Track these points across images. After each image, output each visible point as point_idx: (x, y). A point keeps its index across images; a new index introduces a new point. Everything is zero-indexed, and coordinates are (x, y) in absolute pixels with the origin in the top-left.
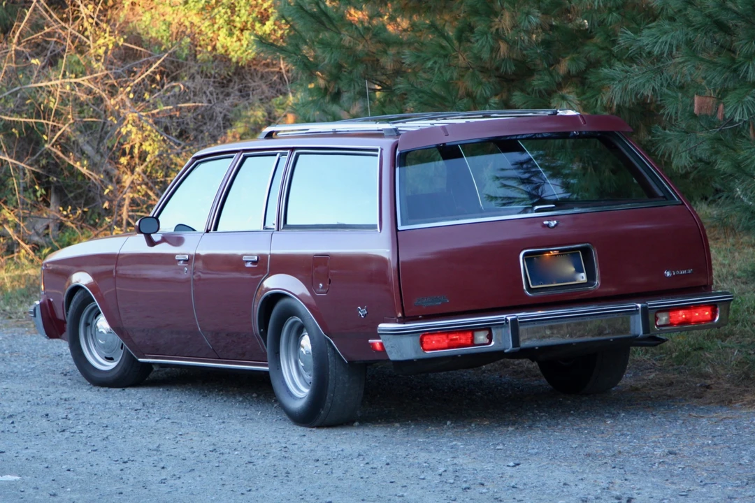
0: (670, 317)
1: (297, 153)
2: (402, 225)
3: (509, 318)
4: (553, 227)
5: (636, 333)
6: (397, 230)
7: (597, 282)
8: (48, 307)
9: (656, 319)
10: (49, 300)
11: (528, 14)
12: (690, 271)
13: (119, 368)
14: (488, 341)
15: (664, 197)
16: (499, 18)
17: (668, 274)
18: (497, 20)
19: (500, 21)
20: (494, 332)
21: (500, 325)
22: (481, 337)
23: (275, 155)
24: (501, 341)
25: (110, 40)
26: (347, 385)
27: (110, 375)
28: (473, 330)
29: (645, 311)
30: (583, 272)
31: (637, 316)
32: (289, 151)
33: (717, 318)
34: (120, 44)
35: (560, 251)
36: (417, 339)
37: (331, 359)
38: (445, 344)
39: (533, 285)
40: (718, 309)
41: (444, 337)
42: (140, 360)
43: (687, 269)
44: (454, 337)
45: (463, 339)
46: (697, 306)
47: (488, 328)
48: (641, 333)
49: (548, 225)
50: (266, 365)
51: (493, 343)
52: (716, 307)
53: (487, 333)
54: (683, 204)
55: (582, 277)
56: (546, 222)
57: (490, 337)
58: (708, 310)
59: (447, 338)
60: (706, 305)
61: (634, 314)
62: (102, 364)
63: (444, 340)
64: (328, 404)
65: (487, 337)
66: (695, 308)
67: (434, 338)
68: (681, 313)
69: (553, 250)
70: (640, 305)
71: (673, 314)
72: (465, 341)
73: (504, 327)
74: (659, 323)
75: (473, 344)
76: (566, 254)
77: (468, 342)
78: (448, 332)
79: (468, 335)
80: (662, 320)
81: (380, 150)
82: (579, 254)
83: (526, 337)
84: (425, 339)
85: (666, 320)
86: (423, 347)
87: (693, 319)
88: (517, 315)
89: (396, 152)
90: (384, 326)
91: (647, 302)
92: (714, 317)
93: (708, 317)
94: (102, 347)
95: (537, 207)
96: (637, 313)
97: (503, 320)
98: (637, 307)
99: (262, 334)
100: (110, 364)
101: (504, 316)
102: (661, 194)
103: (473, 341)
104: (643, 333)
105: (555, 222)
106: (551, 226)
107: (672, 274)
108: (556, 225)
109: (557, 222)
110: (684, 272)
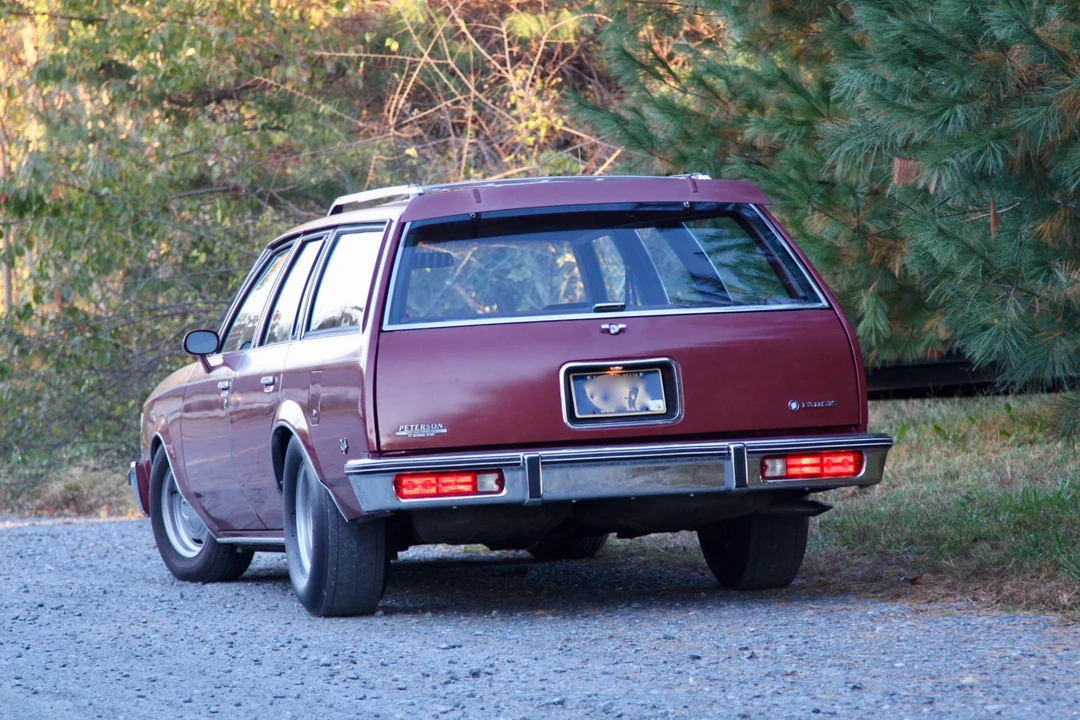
0: (788, 467)
1: (341, 232)
2: (390, 323)
3: (526, 457)
4: (616, 334)
5: (729, 487)
6: (380, 331)
7: (680, 413)
8: (140, 472)
9: (763, 468)
12: (830, 403)
14: (496, 487)
15: (804, 298)
17: (794, 406)
20: (507, 476)
21: (515, 465)
22: (490, 482)
23: (323, 237)
24: (515, 490)
26: (355, 556)
27: (195, 562)
28: (476, 471)
29: (739, 452)
30: (660, 398)
31: (726, 463)
32: (334, 230)
33: (863, 471)
35: (625, 367)
36: (388, 480)
38: (433, 490)
39: (579, 413)
40: (865, 457)
41: (433, 480)
42: (218, 540)
43: (825, 400)
44: (451, 480)
45: (463, 483)
46: (836, 452)
47: (498, 469)
48: (733, 485)
49: (608, 331)
51: (504, 492)
52: (862, 455)
53: (495, 476)
54: (831, 308)
55: (658, 406)
56: (604, 326)
57: (501, 483)
58: (851, 459)
59: (437, 481)
60: (846, 451)
61: (720, 459)
62: (189, 549)
63: (432, 485)
64: (330, 581)
65: (497, 482)
66: (828, 455)
67: (417, 481)
68: (805, 461)
69: (614, 366)
70: (732, 447)
71: (793, 462)
72: (461, 487)
73: (519, 469)
74: (768, 473)
75: (475, 491)
76: (638, 373)
77: (467, 488)
78: (439, 472)
79: (468, 479)
80: (774, 469)
81: (388, 222)
82: (657, 372)
83: (557, 485)
84: (405, 481)
85: (782, 470)
86: (399, 493)
87: (826, 470)
88: (541, 453)
89: (404, 224)
90: (352, 463)
91: (746, 443)
92: (858, 469)
93: (851, 469)
94: (189, 524)
95: (597, 305)
96: (730, 458)
97: (519, 459)
98: (729, 449)
99: (280, 487)
100: (197, 549)
101: (521, 454)
102: (801, 294)
103: (475, 487)
104: (736, 487)
105: (621, 326)
106: (612, 332)
107: (801, 405)
108: (621, 331)
109: (624, 326)
110: (820, 404)
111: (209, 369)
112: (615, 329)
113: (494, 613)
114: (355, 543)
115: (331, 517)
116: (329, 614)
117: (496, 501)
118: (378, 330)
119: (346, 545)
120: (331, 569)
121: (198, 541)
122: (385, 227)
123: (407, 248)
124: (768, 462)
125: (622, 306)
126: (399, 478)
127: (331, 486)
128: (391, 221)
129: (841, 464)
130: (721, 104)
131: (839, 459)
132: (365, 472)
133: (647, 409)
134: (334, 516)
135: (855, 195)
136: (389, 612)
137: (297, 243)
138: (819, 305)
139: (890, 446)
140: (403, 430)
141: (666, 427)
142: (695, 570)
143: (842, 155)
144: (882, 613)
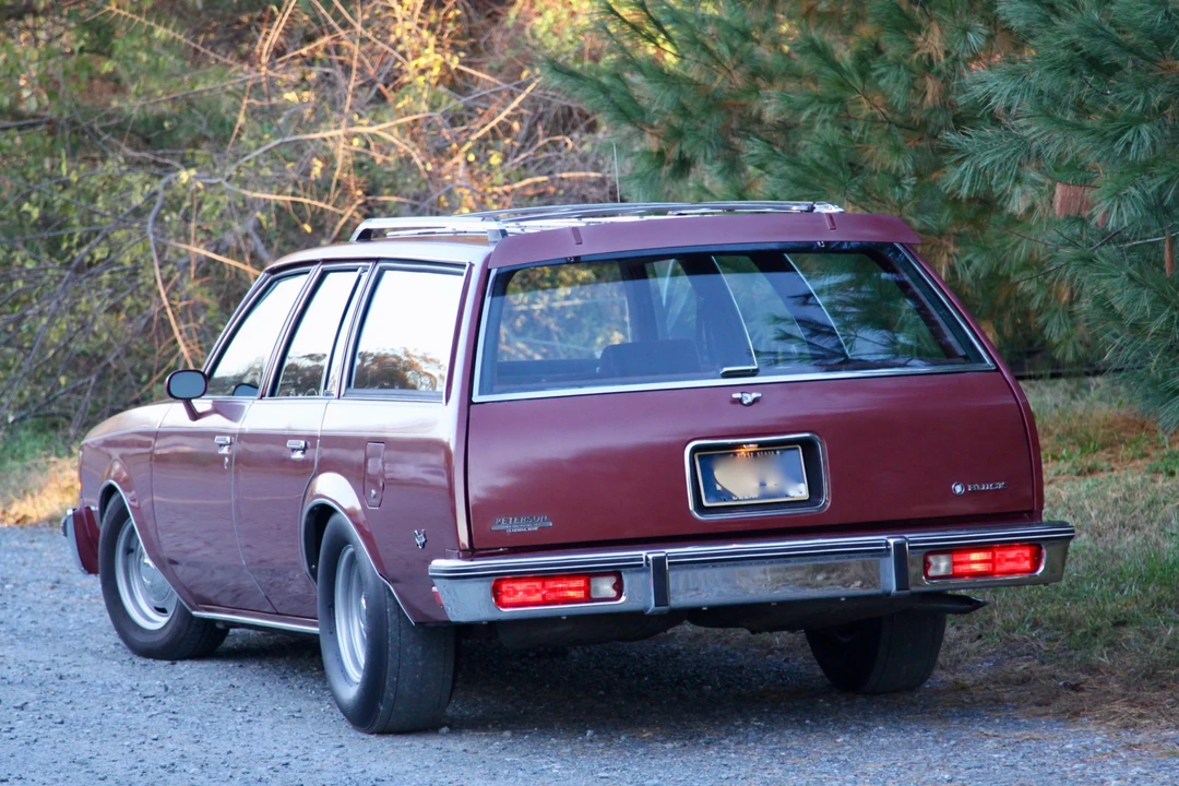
0: (955, 564)
1: (380, 268)
2: (480, 393)
3: (650, 556)
4: (750, 404)
5: (888, 588)
6: (470, 403)
7: (826, 500)
8: (86, 520)
9: (926, 565)
10: (88, 508)
11: (965, 30)
12: (1000, 485)
13: (172, 623)
14: (613, 593)
15: (966, 357)
16: (923, 34)
18: (920, 39)
19: (925, 40)
20: (626, 579)
21: (636, 567)
22: (605, 587)
23: (356, 270)
24: (637, 595)
25: (435, 60)
26: (420, 664)
27: (160, 637)
28: (589, 574)
29: (900, 547)
30: (800, 481)
31: (883, 561)
32: (371, 264)
33: (1042, 568)
34: (453, 66)
35: (761, 444)
36: (485, 586)
37: (391, 618)
38: (537, 597)
39: (707, 501)
40: (1044, 551)
41: (538, 585)
42: (194, 613)
43: (994, 482)
44: (560, 586)
45: (573, 588)
46: (1009, 545)
47: (616, 572)
48: (894, 589)
49: (740, 401)
50: (315, 625)
51: (623, 599)
52: (1041, 548)
53: (613, 580)
54: (998, 370)
55: (800, 491)
56: (737, 395)
57: (619, 588)
58: (1027, 553)
59: (543, 586)
60: (1021, 544)
61: (879, 556)
62: (152, 621)
63: (537, 591)
64: (389, 694)
65: (614, 587)
66: (1001, 548)
67: (519, 586)
68: (975, 556)
69: (747, 444)
70: (892, 541)
71: (958, 558)
72: (571, 594)
73: (641, 571)
74: (931, 572)
75: (588, 598)
76: (775, 451)
77: (580, 594)
78: (544, 576)
79: (580, 583)
80: (937, 567)
81: (468, 266)
82: (797, 449)
83: (692, 590)
84: (504, 587)
85: (947, 567)
86: (500, 603)
87: (999, 568)
88: (667, 551)
89: (489, 271)
90: (439, 564)
91: (907, 536)
92: (1036, 566)
93: (1027, 565)
94: (151, 591)
95: (726, 369)
96: (889, 556)
97: (642, 560)
98: (887, 544)
99: (314, 573)
100: (160, 621)
101: (644, 553)
102: (961, 352)
103: (588, 593)
104: (897, 590)
105: (755, 395)
106: (745, 402)
107: (966, 489)
108: (756, 400)
109: (759, 395)
110: (989, 487)
111: (195, 415)
112: (748, 398)
114: (420, 648)
116: (382, 732)
117: (616, 609)
119: (409, 650)
120: (390, 679)
121: (162, 611)
122: (465, 271)
124: (931, 559)
125: (754, 370)
126: (498, 585)
128: (472, 265)
129: (1017, 560)
131: (1012, 554)
132: (456, 576)
133: (787, 496)
134: (395, 617)
135: (900, 186)
136: (457, 726)
137: (316, 271)
139: (1072, 537)
140: (500, 523)
141: (812, 517)
144: (1085, 747)
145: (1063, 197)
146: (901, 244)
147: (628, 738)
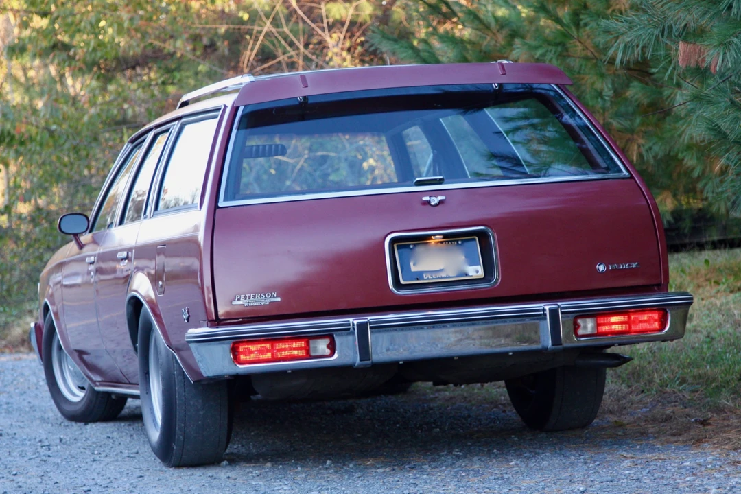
0: (598, 325)
2: (225, 199)
3: (355, 322)
4: (436, 205)
5: (545, 345)
6: (216, 207)
7: (497, 276)
8: (38, 331)
9: (576, 327)
12: (634, 265)
13: (86, 398)
14: (328, 352)
15: (607, 168)
20: (337, 340)
21: (345, 330)
22: (322, 346)
23: (170, 128)
24: (346, 353)
26: (201, 413)
27: (80, 406)
28: (308, 337)
29: (554, 312)
30: (478, 263)
31: (542, 323)
32: (177, 122)
33: (668, 328)
35: (445, 236)
36: (227, 347)
38: (269, 355)
39: (404, 280)
40: (669, 315)
41: (268, 346)
42: (95, 388)
43: (630, 262)
44: (286, 346)
45: (296, 349)
46: (642, 310)
47: (329, 335)
48: (549, 344)
49: (428, 202)
51: (336, 356)
52: (667, 312)
53: (326, 341)
54: (632, 177)
55: (476, 271)
56: (425, 198)
57: (332, 346)
58: (656, 316)
59: (272, 346)
60: (651, 309)
61: (538, 319)
62: (75, 395)
63: (268, 351)
64: (179, 436)
65: (328, 347)
66: (635, 312)
67: (253, 347)
68: (614, 319)
69: (435, 235)
70: (547, 308)
71: (602, 320)
72: (295, 352)
73: (349, 334)
74: (580, 332)
75: (308, 356)
76: (457, 241)
77: (301, 353)
78: (274, 339)
79: (302, 344)
80: (585, 327)
81: (223, 107)
82: (475, 239)
83: (385, 348)
84: (242, 348)
85: (593, 328)
86: (236, 359)
87: (633, 328)
88: (369, 318)
89: (237, 108)
90: (193, 331)
91: (559, 304)
92: (663, 326)
93: (656, 325)
94: (75, 375)
95: (418, 179)
96: (546, 319)
97: (349, 325)
98: (544, 310)
99: (136, 349)
100: (81, 394)
101: (351, 320)
102: (603, 165)
103: (308, 351)
104: (553, 345)
105: (440, 198)
106: (433, 203)
107: (608, 268)
108: (441, 202)
109: (443, 198)
110: (626, 266)
111: (81, 246)
112: (435, 201)
113: (328, 462)
114: (200, 401)
115: (178, 379)
116: (179, 465)
117: (328, 364)
118: (214, 206)
119: (192, 403)
120: (179, 425)
121: (82, 388)
122: (220, 113)
123: (240, 131)
124: (580, 321)
125: (440, 179)
126: (236, 345)
127: (177, 350)
128: (226, 107)
129: (647, 321)
130: (491, 34)
131: (645, 317)
132: (204, 340)
133: (467, 275)
134: (180, 377)
135: (602, 98)
136: (234, 460)
137: (150, 136)
138: (620, 175)
139: (691, 303)
140: (239, 300)
141: (486, 290)
142: (496, 407)
143: (621, 47)
144: (700, 465)
145: (684, 52)
146: (557, 85)
147: (355, 465)
